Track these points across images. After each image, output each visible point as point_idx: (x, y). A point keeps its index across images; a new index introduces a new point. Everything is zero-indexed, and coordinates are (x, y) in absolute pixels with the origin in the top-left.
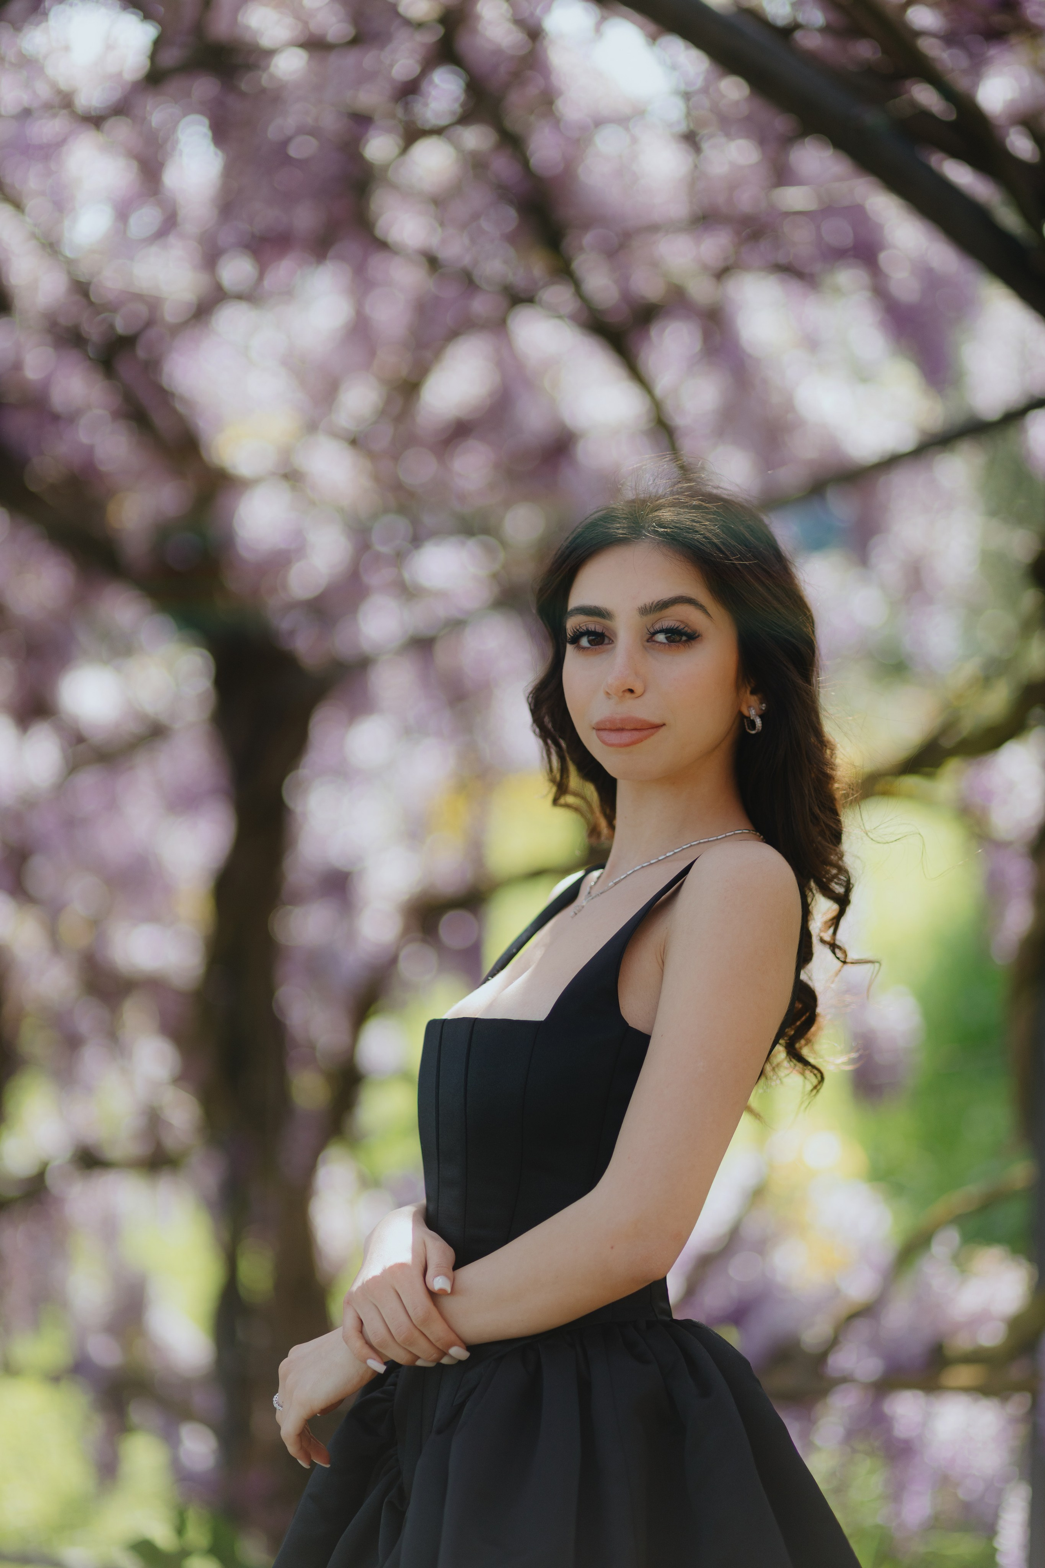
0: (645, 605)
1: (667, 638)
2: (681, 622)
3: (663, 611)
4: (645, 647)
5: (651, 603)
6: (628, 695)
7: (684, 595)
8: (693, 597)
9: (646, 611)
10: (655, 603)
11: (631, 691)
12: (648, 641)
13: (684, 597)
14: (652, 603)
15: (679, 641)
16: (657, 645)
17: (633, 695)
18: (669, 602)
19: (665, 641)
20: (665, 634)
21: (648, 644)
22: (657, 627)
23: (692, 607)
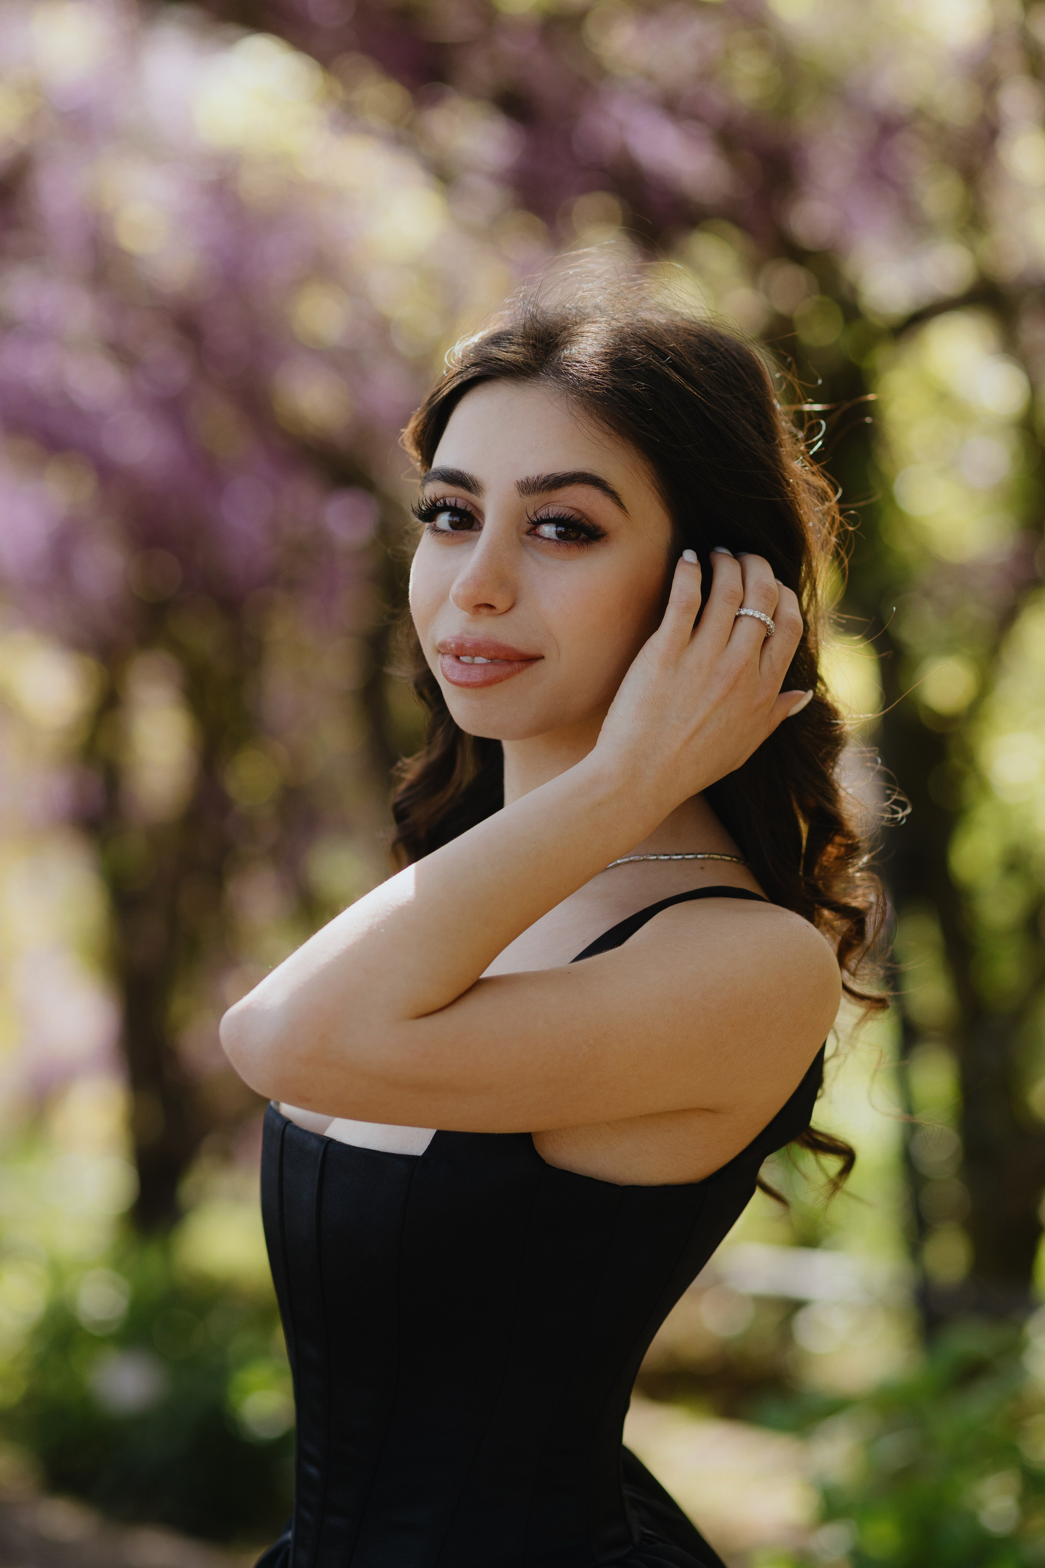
0: (527, 479)
1: (559, 534)
2: (578, 511)
3: (554, 492)
4: (521, 540)
5: (536, 476)
6: (485, 611)
7: (588, 471)
8: (602, 476)
9: (529, 487)
10: (542, 477)
11: (491, 607)
12: (528, 533)
13: (587, 474)
14: (538, 477)
15: (577, 538)
16: (540, 540)
17: (494, 611)
18: (563, 479)
19: (554, 537)
20: (557, 527)
21: (528, 538)
22: (542, 513)
23: (599, 491)
